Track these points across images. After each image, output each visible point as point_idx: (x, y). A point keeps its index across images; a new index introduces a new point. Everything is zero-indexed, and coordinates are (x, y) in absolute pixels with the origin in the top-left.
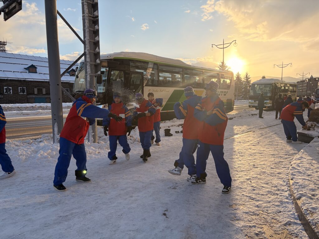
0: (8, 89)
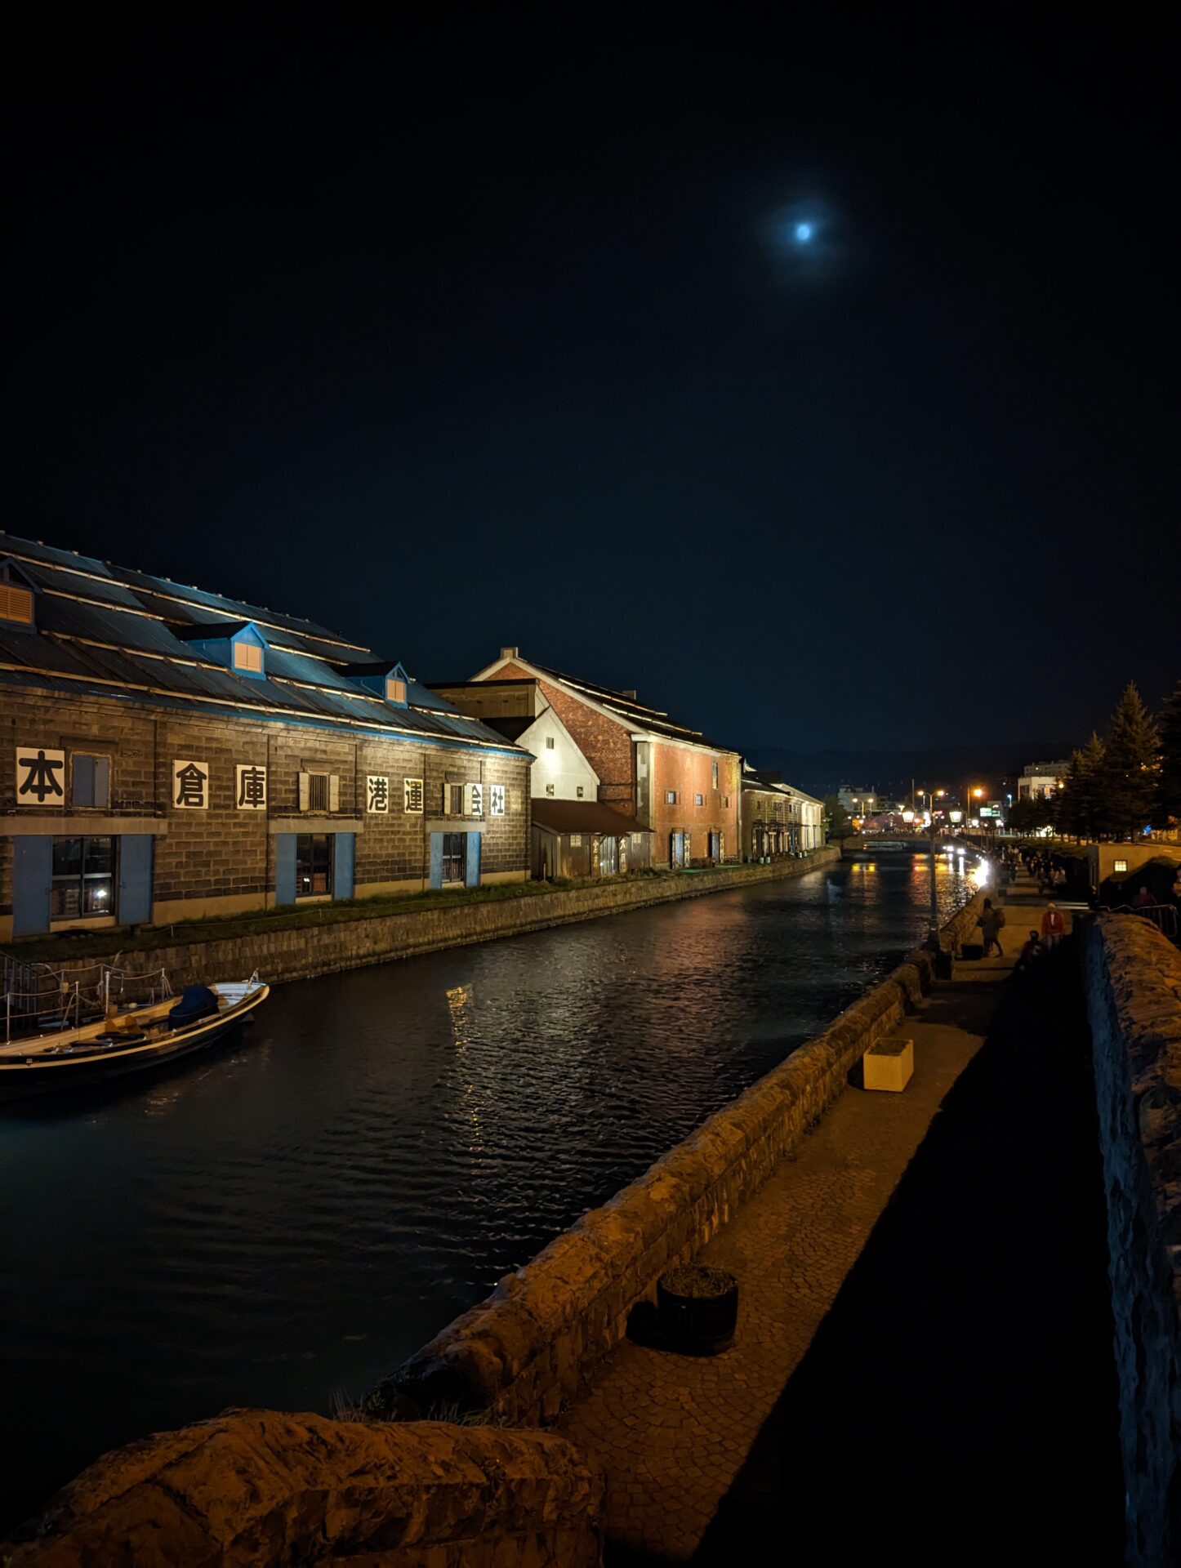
0: (192, 777)
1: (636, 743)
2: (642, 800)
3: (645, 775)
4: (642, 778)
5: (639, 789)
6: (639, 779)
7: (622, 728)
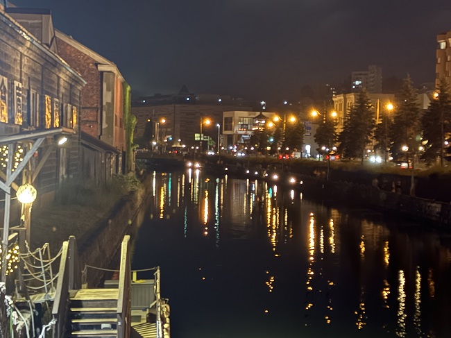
1: (102, 73)
2: (107, 123)
3: (109, 101)
4: (107, 103)
5: (104, 114)
6: (104, 104)
7: (89, 58)
